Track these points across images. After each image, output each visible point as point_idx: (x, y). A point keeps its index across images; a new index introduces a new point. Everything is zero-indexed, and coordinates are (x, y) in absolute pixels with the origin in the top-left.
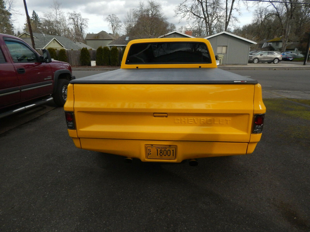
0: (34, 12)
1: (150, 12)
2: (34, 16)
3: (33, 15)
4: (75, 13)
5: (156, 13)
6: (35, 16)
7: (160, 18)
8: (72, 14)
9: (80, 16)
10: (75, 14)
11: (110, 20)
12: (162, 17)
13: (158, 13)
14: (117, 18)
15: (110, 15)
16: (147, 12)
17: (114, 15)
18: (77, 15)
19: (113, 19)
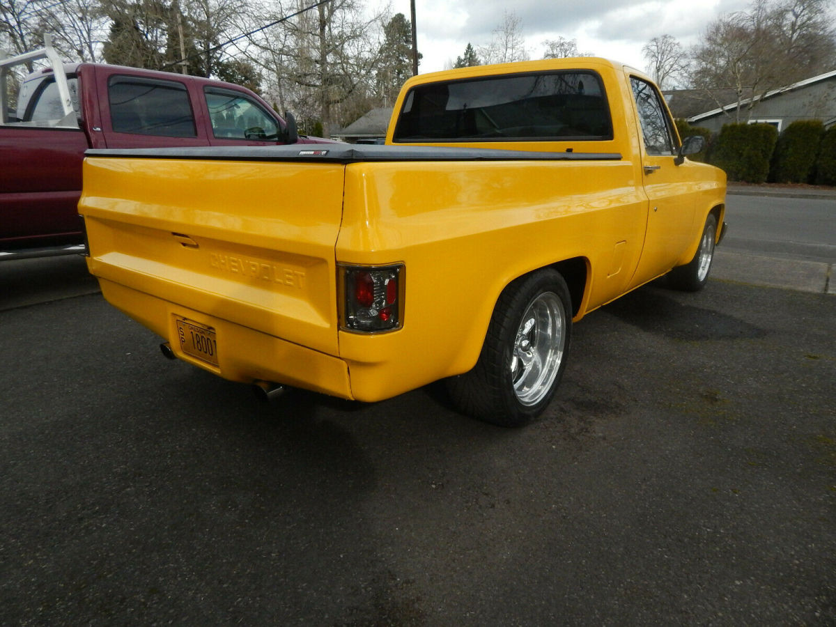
0: (469, 47)
1: (790, 17)
2: (468, 56)
3: (466, 54)
4: (562, 41)
5: (809, 19)
6: (471, 56)
7: (821, 33)
8: (553, 46)
9: (573, 49)
10: (562, 45)
11: (656, 51)
12: (828, 30)
13: (818, 18)
14: (676, 46)
15: (655, 40)
16: (778, 19)
17: (670, 37)
18: (566, 46)
19: (663, 48)
